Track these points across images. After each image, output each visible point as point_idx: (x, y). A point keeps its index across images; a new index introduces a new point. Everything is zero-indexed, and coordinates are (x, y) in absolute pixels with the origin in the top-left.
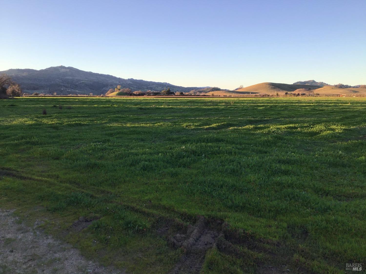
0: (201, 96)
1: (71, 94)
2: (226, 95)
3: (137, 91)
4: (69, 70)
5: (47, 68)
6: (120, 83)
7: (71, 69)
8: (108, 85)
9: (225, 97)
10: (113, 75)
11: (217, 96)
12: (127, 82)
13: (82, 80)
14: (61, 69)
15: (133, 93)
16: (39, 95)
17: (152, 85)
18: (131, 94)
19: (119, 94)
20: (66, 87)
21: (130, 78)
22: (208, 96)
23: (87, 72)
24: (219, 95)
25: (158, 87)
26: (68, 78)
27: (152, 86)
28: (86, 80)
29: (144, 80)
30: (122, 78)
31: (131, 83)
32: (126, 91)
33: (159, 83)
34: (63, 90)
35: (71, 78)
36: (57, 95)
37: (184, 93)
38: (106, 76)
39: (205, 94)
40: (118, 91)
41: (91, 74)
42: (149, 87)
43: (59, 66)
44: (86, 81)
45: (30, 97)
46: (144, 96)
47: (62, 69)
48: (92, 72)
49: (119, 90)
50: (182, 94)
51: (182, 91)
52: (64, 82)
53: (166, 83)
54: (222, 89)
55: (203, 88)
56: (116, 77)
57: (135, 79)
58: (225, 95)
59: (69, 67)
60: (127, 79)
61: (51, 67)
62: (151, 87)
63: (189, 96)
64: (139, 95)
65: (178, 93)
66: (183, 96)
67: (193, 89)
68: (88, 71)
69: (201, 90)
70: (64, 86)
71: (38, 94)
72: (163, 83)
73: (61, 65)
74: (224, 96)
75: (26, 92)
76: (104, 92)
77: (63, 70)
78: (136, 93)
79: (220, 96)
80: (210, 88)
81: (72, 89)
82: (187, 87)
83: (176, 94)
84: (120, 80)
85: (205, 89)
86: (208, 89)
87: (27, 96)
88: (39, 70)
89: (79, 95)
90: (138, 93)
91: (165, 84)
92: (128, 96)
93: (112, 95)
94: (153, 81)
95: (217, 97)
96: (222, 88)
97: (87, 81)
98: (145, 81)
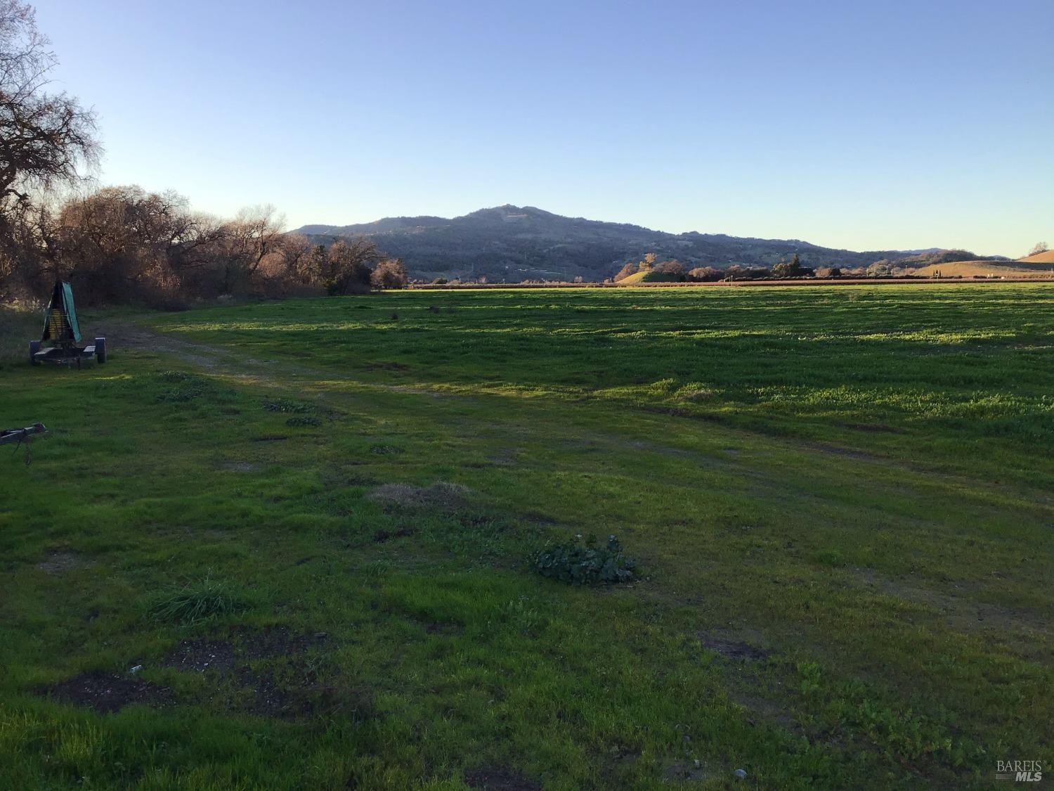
0: (897, 278)
1: (527, 281)
2: (983, 275)
3: (700, 269)
4: (525, 215)
5: (471, 214)
6: (659, 245)
7: (531, 212)
8: (625, 253)
9: (977, 280)
10: (640, 226)
11: (951, 278)
12: (679, 242)
13: (558, 242)
14: (507, 214)
15: (690, 273)
16: (448, 285)
17: (751, 249)
18: (682, 278)
19: (650, 279)
20: (518, 262)
21: (688, 232)
22: (922, 279)
23: (571, 220)
24: (957, 275)
25: (769, 254)
26: (521, 236)
27: (751, 253)
28: (569, 240)
29: (729, 234)
30: (665, 232)
31: (690, 246)
32: (671, 268)
33: (774, 241)
34: (508, 270)
35: (529, 236)
36: (489, 285)
37: (843, 271)
38: (622, 228)
39: (912, 272)
40: (648, 268)
41: (581, 224)
42: (742, 254)
43: (501, 205)
44: (569, 243)
45: (423, 288)
46: (719, 282)
47: (509, 213)
48: (585, 218)
49: (651, 265)
50: (835, 274)
51: (838, 265)
52: (514, 249)
53: (797, 241)
54: (980, 255)
55: (916, 255)
56: (648, 229)
57: (703, 233)
58: (979, 275)
59: (527, 207)
60: (681, 234)
61: (480, 210)
62: (749, 256)
63: (860, 278)
64: (707, 279)
65: (822, 272)
66: (837, 279)
67: (881, 258)
68: (575, 217)
69: (908, 260)
70: (511, 259)
71: (446, 282)
72: (788, 241)
73: (505, 204)
74: (976, 277)
75: (419, 277)
76: (611, 275)
77: (510, 217)
78: (698, 274)
79: (960, 277)
80: (939, 253)
81: (532, 265)
82: (863, 251)
83: (818, 275)
84: (659, 236)
85: (922, 257)
86: (930, 257)
87: (418, 288)
88: (452, 218)
89: (548, 283)
90: (702, 275)
91: (793, 244)
92: (674, 284)
93: (630, 282)
94: (757, 237)
95: (949, 280)
96: (978, 253)
97: (572, 243)
98: (731, 238)
